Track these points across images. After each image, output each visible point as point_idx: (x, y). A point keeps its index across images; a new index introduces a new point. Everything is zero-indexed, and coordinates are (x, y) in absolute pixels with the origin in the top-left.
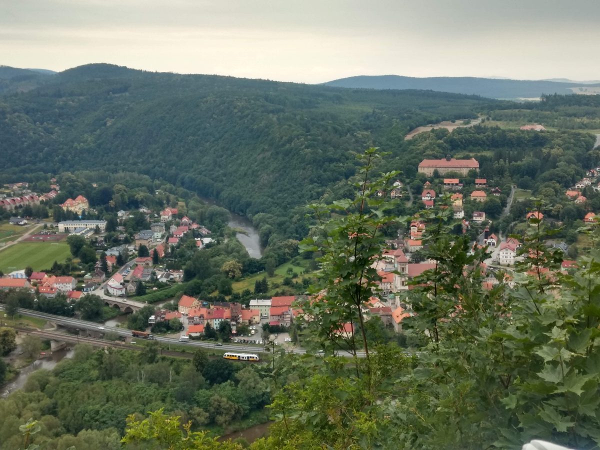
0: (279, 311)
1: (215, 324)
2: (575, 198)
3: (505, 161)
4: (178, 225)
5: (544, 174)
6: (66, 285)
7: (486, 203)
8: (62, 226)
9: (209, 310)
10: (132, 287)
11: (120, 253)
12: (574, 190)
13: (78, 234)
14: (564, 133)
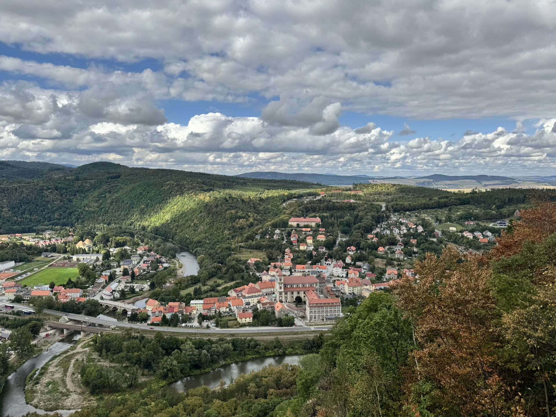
0: (208, 306)
1: (168, 316)
2: (372, 239)
3: (335, 219)
4: (148, 256)
5: (355, 226)
6: (75, 294)
7: (325, 241)
8: (75, 258)
9: (165, 307)
10: (117, 295)
11: (111, 274)
12: (371, 234)
13: (85, 262)
14: (365, 204)
